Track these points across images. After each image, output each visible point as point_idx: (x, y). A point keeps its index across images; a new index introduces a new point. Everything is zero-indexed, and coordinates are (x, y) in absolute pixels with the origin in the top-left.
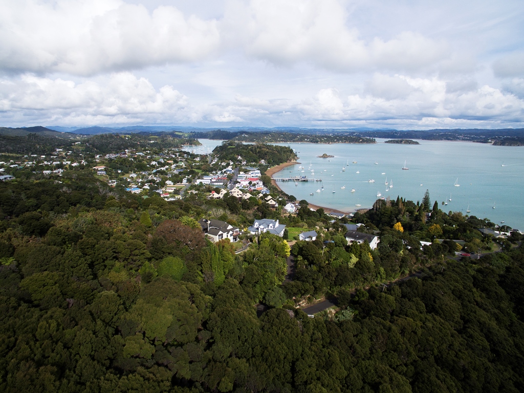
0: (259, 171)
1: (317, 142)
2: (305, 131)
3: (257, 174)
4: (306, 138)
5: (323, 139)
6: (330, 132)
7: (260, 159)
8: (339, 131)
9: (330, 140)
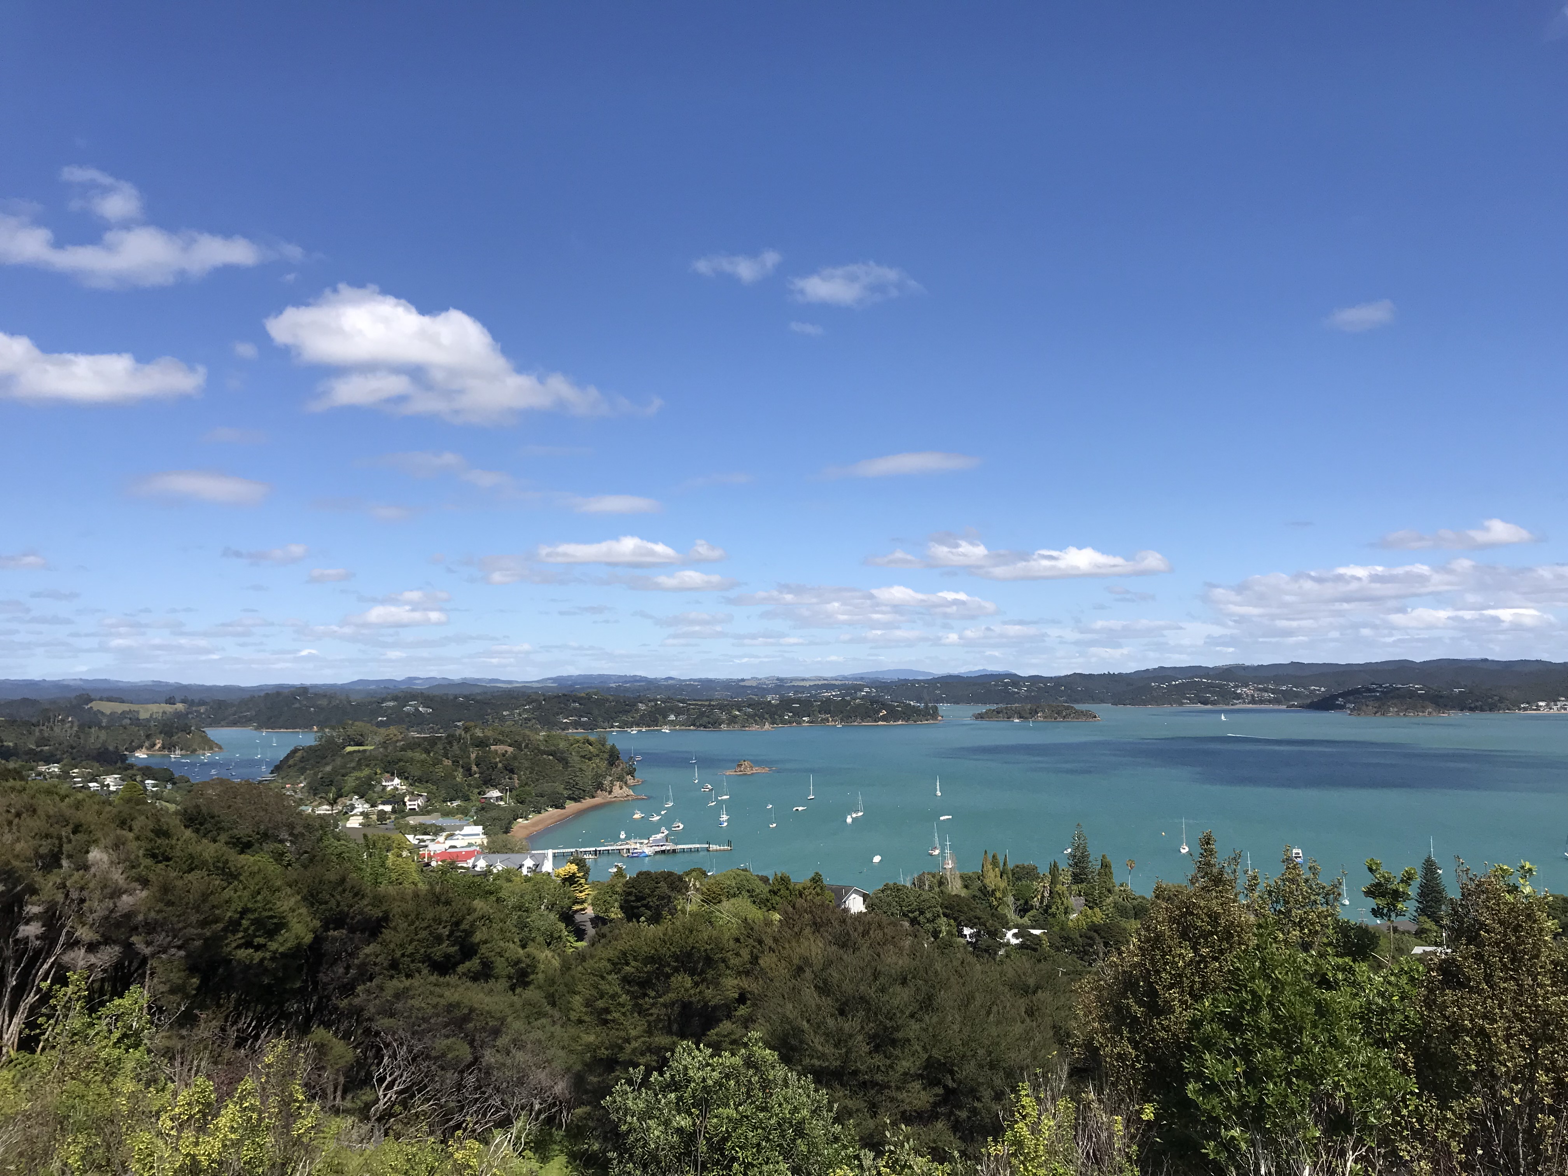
0: (479, 829)
1: (715, 724)
2: (668, 688)
3: (472, 840)
4: (672, 710)
5: (737, 713)
6: (768, 691)
7: (484, 787)
8: (802, 684)
9: (767, 716)
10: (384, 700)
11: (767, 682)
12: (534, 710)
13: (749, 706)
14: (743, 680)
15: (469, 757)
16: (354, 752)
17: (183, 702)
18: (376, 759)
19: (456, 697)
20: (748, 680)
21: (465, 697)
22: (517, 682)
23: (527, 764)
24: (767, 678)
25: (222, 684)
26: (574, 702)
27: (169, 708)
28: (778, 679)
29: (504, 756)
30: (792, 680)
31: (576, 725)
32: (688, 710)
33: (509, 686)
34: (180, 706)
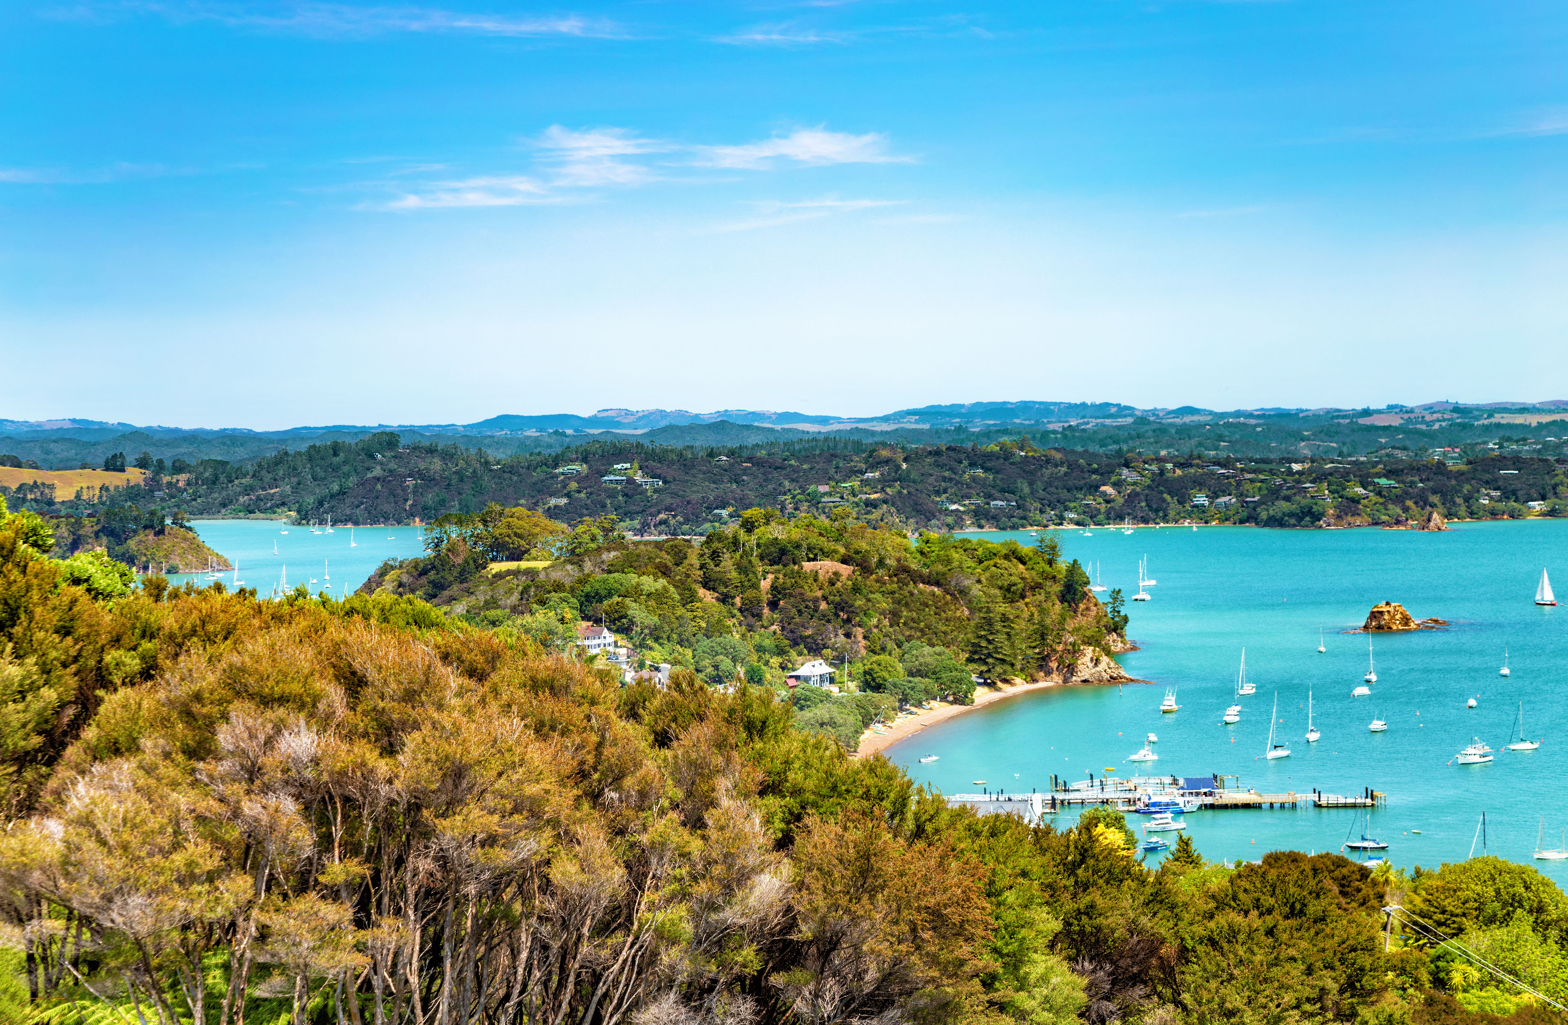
1: (1307, 516)
5: (1360, 490)
6: (1432, 437)
7: (793, 654)
8: (1519, 419)
9: (1435, 499)
10: (556, 461)
11: (1428, 418)
12: (885, 482)
13: (1388, 474)
14: (1366, 413)
15: (755, 586)
16: (509, 572)
17: (142, 464)
18: (558, 587)
19: (712, 454)
20: (1379, 412)
21: (731, 453)
22: (839, 420)
23: (885, 604)
24: (1429, 408)
25: (216, 427)
26: (972, 465)
27: (116, 480)
28: (1457, 409)
29: (832, 583)
30: (1493, 410)
31: (981, 516)
32: (1239, 484)
33: (824, 429)
34: (134, 476)
